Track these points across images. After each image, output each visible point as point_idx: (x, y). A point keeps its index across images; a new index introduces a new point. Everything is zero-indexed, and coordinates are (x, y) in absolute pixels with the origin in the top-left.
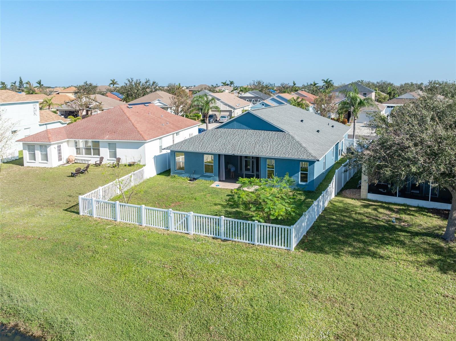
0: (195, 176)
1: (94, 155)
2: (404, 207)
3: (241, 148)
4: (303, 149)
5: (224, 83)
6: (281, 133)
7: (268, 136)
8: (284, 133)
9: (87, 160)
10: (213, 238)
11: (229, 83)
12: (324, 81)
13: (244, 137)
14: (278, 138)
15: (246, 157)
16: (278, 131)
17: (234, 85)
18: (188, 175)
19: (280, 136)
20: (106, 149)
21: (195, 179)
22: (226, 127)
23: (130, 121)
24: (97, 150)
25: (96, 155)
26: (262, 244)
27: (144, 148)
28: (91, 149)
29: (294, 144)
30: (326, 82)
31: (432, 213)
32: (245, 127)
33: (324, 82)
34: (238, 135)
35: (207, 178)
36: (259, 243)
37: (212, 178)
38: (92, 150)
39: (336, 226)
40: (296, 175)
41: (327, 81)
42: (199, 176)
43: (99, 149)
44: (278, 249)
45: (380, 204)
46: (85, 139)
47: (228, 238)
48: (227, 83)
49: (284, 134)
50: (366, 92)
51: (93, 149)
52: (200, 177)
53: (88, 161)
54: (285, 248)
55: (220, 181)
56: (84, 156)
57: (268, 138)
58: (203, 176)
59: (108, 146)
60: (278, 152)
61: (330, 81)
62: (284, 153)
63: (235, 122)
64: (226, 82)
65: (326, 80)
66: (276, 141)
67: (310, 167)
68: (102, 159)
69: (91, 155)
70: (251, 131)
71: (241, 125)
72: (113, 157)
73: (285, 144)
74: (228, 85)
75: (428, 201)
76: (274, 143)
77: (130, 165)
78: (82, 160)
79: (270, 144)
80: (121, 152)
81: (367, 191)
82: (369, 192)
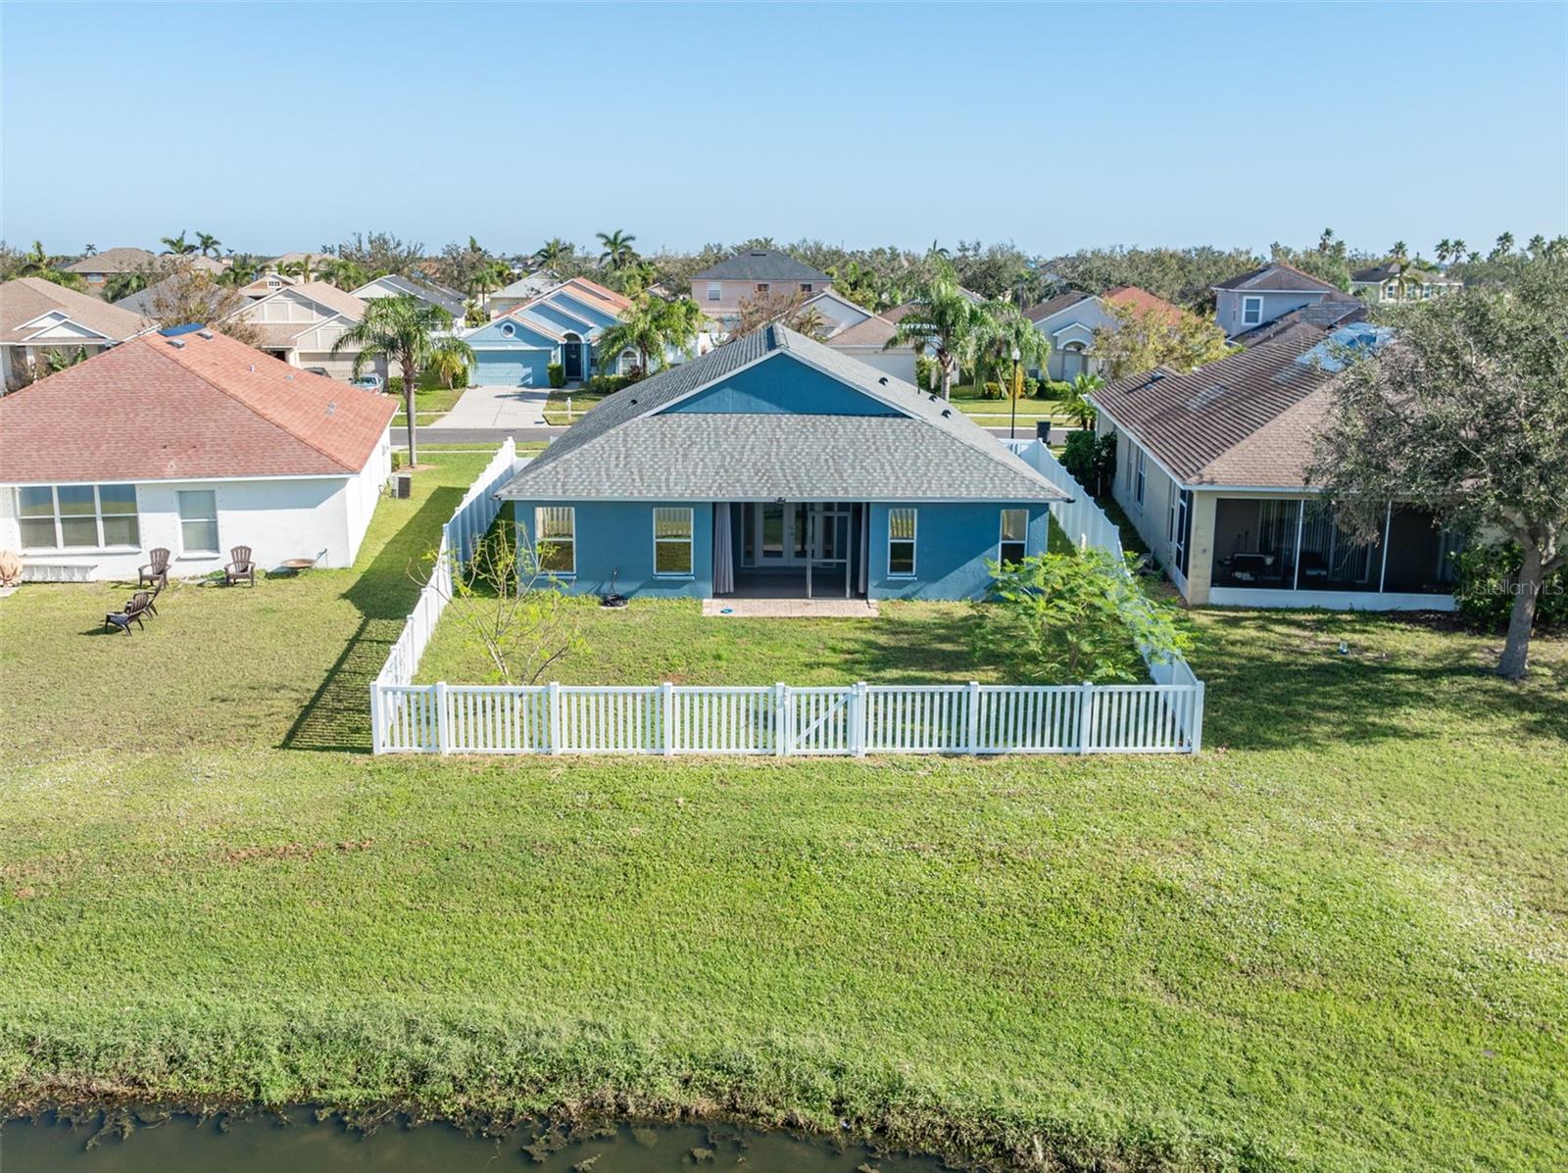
0: (621, 588)
1: (107, 544)
2: (1321, 616)
3: (795, 479)
4: (1000, 468)
5: (172, 243)
6: (899, 420)
7: (864, 434)
8: (909, 420)
9: (79, 568)
10: (945, 755)
11: (197, 242)
12: (604, 241)
13: (778, 440)
14: (897, 438)
15: (828, 506)
16: (886, 415)
17: (216, 250)
18: (588, 585)
19: (902, 432)
20: (170, 514)
21: (621, 599)
22: (693, 407)
23: (232, 401)
24: (125, 528)
25: (121, 541)
26: (1103, 748)
27: (343, 500)
28: (94, 520)
29: (964, 455)
30: (613, 242)
31: (1408, 623)
32: (765, 405)
33: (605, 245)
34: (754, 432)
35: (667, 591)
36: (1094, 747)
37: (686, 587)
38: (100, 524)
39: (1222, 680)
40: (988, 552)
41: (616, 238)
42: (633, 586)
43: (136, 518)
44: (1162, 756)
45: (1256, 614)
46: (20, 480)
47: (992, 749)
48: (186, 243)
49: (911, 424)
50: (812, 283)
51: (104, 519)
52: (641, 588)
53: (85, 569)
54: (1173, 749)
55: (716, 595)
56: (61, 549)
57: (868, 440)
58: (652, 584)
59: (177, 504)
60: (929, 482)
61: (624, 240)
62: (950, 486)
63: (729, 391)
64: (182, 239)
65: (612, 237)
66: (897, 447)
67: (1035, 522)
68: (161, 558)
69: (97, 545)
70: (790, 420)
71: (753, 399)
72: (200, 548)
73: (932, 454)
74: (191, 248)
75: (1378, 591)
76: (897, 455)
77: (290, 573)
78: (54, 568)
79: (885, 457)
80: (236, 526)
81: (1209, 580)
82: (1212, 586)
